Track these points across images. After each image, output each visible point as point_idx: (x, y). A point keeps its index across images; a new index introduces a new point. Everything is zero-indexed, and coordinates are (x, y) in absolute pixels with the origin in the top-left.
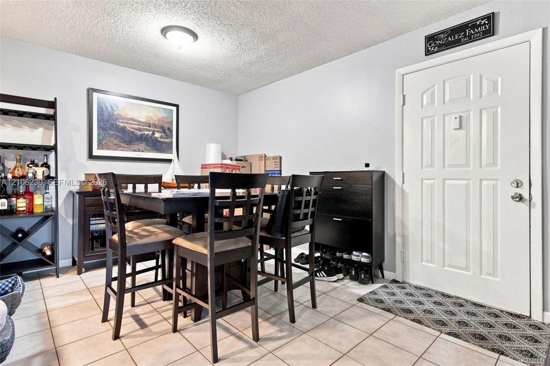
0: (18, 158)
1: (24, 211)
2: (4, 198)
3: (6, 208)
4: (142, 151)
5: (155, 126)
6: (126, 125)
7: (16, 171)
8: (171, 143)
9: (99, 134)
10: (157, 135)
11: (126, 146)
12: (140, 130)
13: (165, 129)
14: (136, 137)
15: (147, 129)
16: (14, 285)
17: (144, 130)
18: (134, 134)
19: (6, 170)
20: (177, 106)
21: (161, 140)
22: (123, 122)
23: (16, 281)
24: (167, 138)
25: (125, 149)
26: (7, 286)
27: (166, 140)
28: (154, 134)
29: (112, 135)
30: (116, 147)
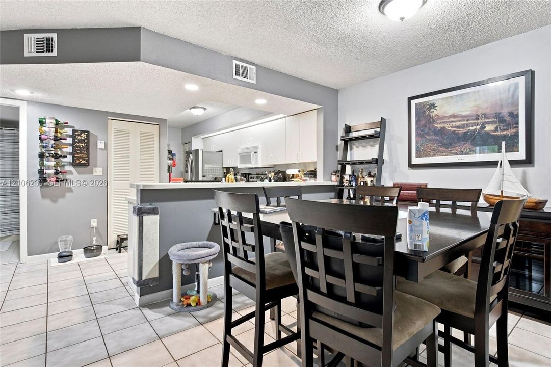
0: (360, 171)
4: (467, 154)
5: (485, 116)
6: (445, 125)
8: (516, 135)
9: (417, 142)
10: (489, 128)
11: (445, 149)
12: (463, 127)
13: (503, 117)
14: (458, 138)
15: (474, 123)
17: (468, 126)
18: (455, 134)
21: (495, 133)
22: (441, 123)
24: (507, 130)
25: (445, 154)
27: (505, 133)
28: (485, 127)
29: (430, 140)
30: (434, 153)
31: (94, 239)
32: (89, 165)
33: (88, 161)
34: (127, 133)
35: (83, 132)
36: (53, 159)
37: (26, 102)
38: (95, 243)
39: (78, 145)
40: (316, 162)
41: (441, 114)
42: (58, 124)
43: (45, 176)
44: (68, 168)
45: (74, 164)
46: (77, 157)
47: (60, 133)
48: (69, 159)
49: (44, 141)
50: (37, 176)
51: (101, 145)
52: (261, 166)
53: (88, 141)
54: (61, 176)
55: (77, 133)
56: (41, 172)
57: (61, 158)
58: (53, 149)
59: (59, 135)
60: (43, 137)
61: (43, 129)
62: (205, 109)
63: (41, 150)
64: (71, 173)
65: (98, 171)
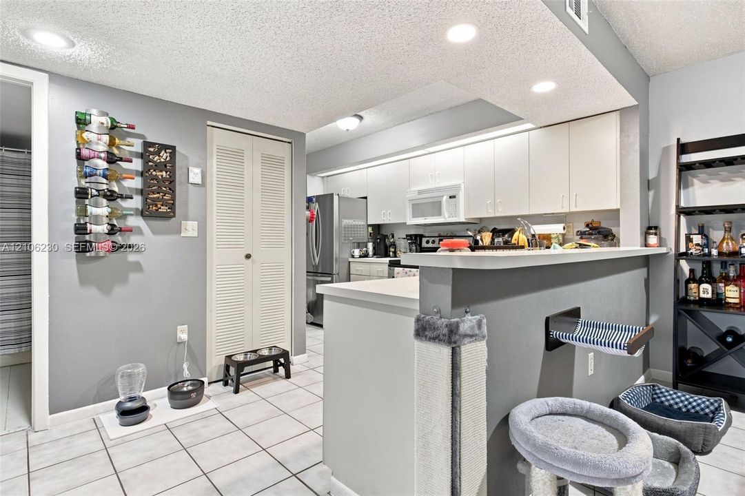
0: (726, 225)
1: (737, 304)
2: (707, 282)
3: (709, 296)
7: (725, 245)
16: (716, 409)
19: (711, 243)
23: (720, 406)
26: (708, 407)
31: (185, 366)
32: (174, 216)
33: (172, 207)
34: (238, 155)
35: (164, 147)
36: (104, 201)
37: (46, 76)
38: (186, 374)
39: (154, 173)
40: (618, 211)
42: (116, 127)
43: (87, 238)
44: (134, 221)
45: (144, 213)
46: (153, 200)
47: (118, 148)
48: (136, 202)
49: (86, 163)
50: (71, 239)
51: (195, 176)
52: (464, 221)
53: (174, 166)
54: (120, 238)
55: (152, 149)
56: (80, 229)
57: (119, 200)
58: (104, 181)
59: (116, 151)
60: (85, 152)
61: (85, 135)
62: (361, 118)
63: (79, 182)
64: (139, 232)
65: (190, 228)
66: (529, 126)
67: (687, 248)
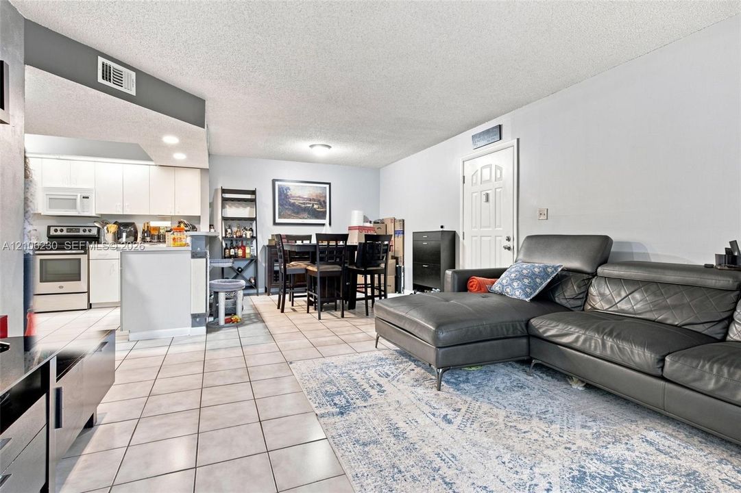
0: (238, 225)
1: (241, 256)
4: (306, 219)
5: (314, 200)
6: (296, 201)
7: (237, 233)
8: (326, 211)
9: (279, 209)
10: (316, 206)
11: (295, 215)
12: (304, 204)
13: (320, 202)
14: (302, 209)
15: (309, 203)
18: (300, 207)
19: (233, 233)
20: (329, 184)
21: (318, 210)
22: (293, 199)
24: (323, 208)
25: (295, 218)
27: (322, 210)
28: (314, 206)
29: (287, 209)
30: (289, 217)
40: (200, 216)
41: (293, 195)
52: (95, 215)
66: (153, 163)
67: (226, 235)
